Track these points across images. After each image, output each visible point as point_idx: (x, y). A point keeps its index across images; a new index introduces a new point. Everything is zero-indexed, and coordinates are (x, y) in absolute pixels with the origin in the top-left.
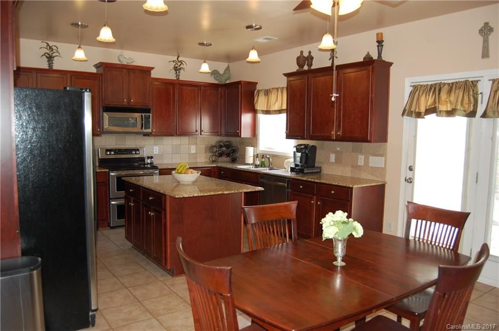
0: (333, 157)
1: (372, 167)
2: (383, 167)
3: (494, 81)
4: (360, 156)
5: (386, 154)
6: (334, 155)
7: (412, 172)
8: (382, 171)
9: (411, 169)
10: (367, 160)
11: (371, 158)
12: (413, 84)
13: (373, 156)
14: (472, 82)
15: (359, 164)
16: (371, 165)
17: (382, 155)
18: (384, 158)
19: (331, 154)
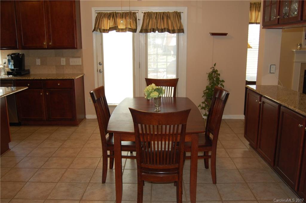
0: (38, 62)
1: (72, 65)
2: (81, 64)
3: (145, 13)
4: (62, 59)
5: (82, 56)
6: (39, 60)
7: (101, 66)
8: (80, 67)
9: (100, 64)
10: (68, 62)
11: (71, 60)
12: (97, 12)
13: (72, 58)
14: (134, 13)
15: (62, 64)
16: (71, 64)
17: (79, 57)
18: (80, 59)
19: (37, 60)
